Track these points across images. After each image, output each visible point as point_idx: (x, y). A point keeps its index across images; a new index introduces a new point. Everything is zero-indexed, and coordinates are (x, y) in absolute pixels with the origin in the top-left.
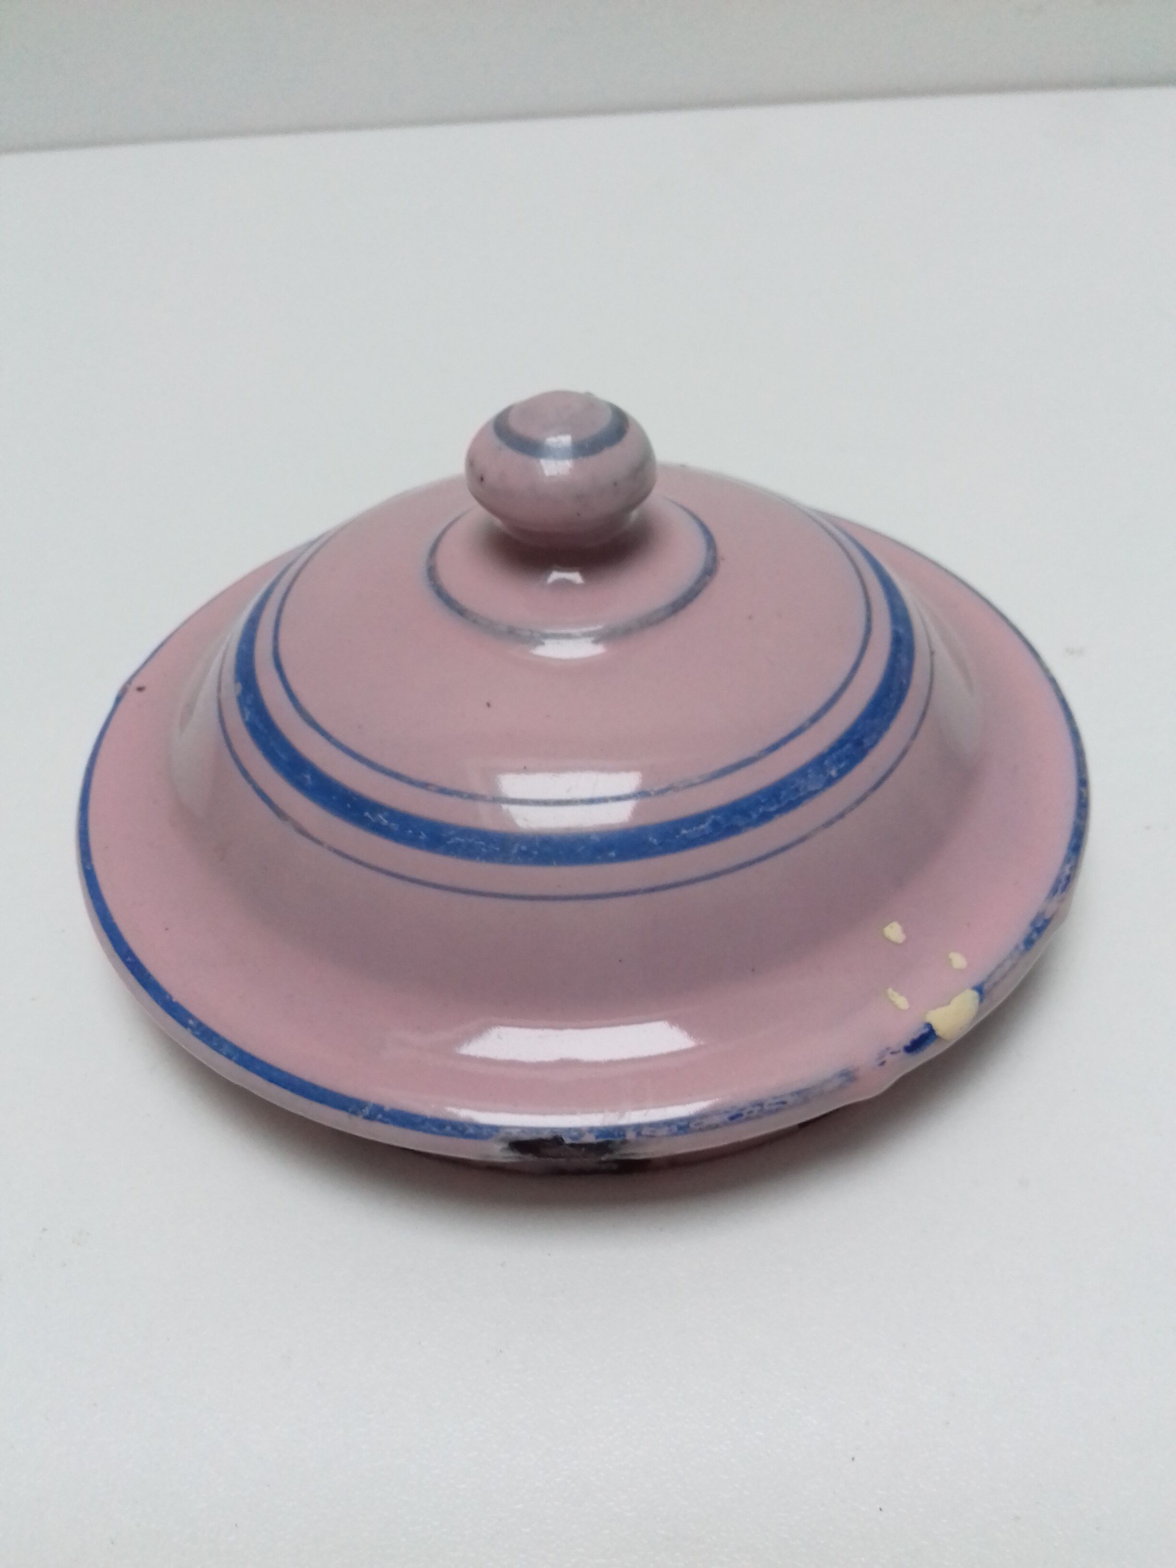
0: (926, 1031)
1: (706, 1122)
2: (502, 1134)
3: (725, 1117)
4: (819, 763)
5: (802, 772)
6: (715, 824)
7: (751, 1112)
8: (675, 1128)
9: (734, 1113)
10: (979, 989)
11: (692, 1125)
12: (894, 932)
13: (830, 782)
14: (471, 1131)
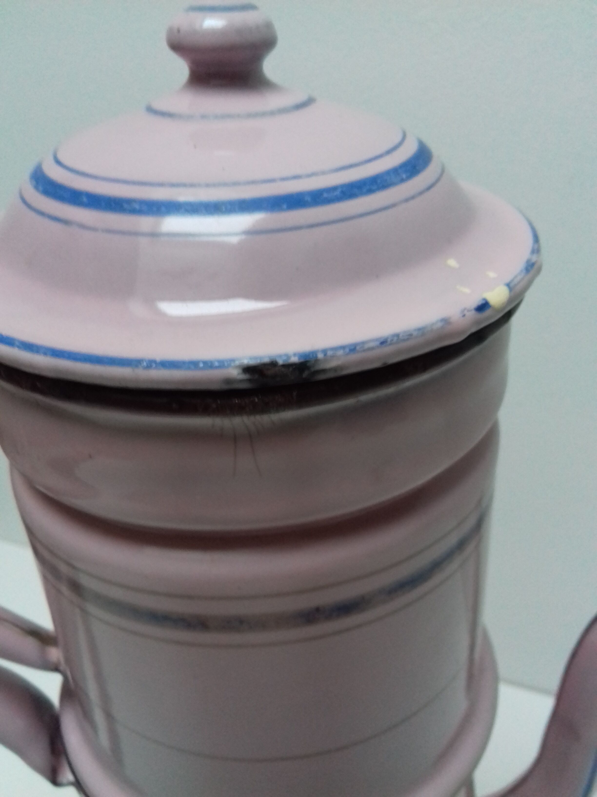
0: (484, 302)
1: (366, 346)
2: (237, 363)
3: (378, 343)
4: (395, 171)
5: (388, 173)
6: (343, 192)
7: (392, 340)
8: (347, 350)
9: (382, 340)
10: (508, 285)
11: (358, 348)
12: (452, 262)
13: (402, 181)
14: (217, 364)
